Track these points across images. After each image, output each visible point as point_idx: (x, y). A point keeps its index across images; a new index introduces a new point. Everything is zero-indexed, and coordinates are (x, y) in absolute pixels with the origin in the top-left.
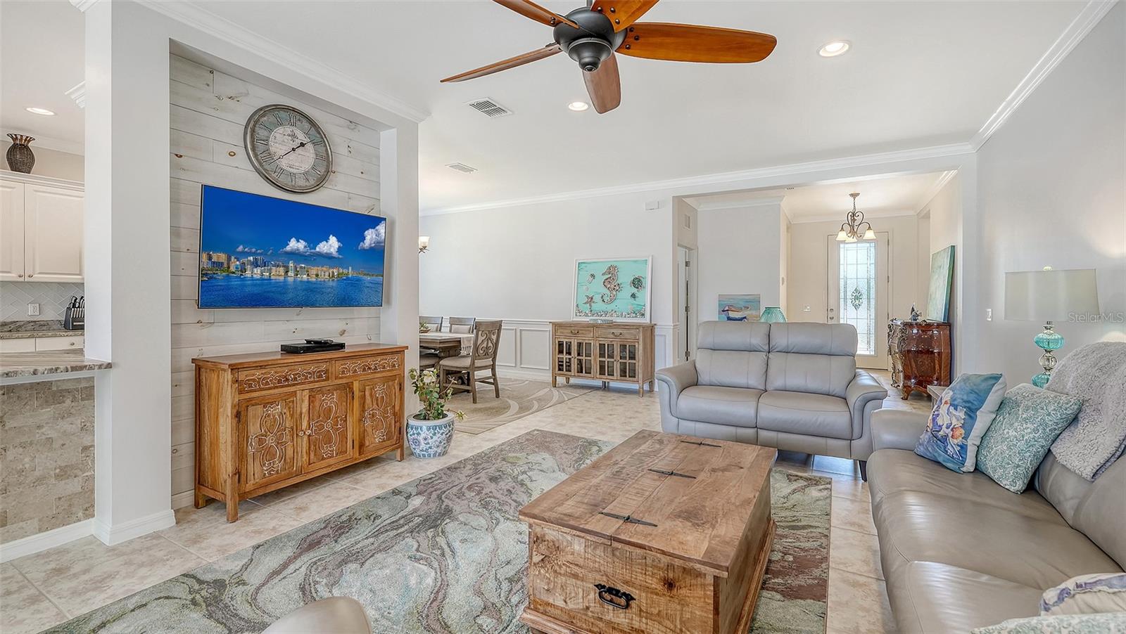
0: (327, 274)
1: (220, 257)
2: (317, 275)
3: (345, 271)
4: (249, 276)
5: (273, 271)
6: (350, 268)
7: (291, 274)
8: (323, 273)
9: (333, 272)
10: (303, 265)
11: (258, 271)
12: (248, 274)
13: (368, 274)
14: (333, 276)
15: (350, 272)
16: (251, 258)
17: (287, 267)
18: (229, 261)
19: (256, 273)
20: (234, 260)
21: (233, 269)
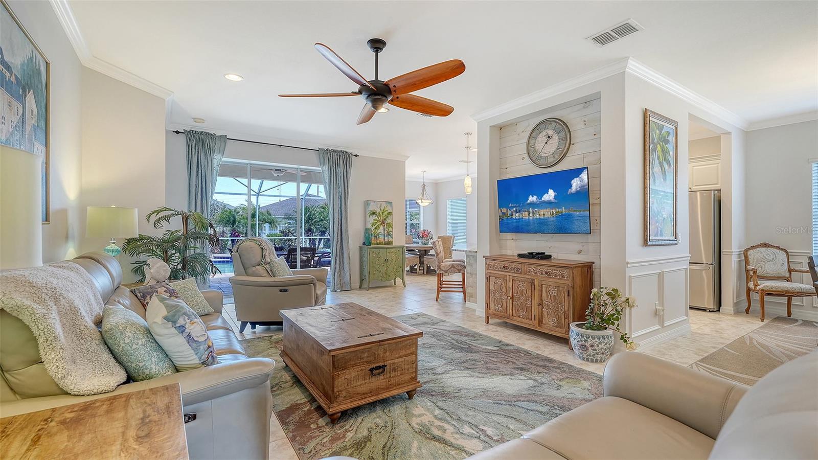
0: (549, 213)
1: (504, 210)
2: (544, 214)
3: (560, 210)
5: (523, 214)
6: (563, 207)
7: (531, 215)
8: (547, 213)
9: (553, 212)
10: (536, 210)
11: (517, 215)
12: (514, 217)
13: (576, 211)
14: (553, 214)
15: (564, 210)
16: (514, 209)
17: (529, 211)
18: (507, 211)
19: (516, 216)
20: (509, 211)
21: (509, 215)
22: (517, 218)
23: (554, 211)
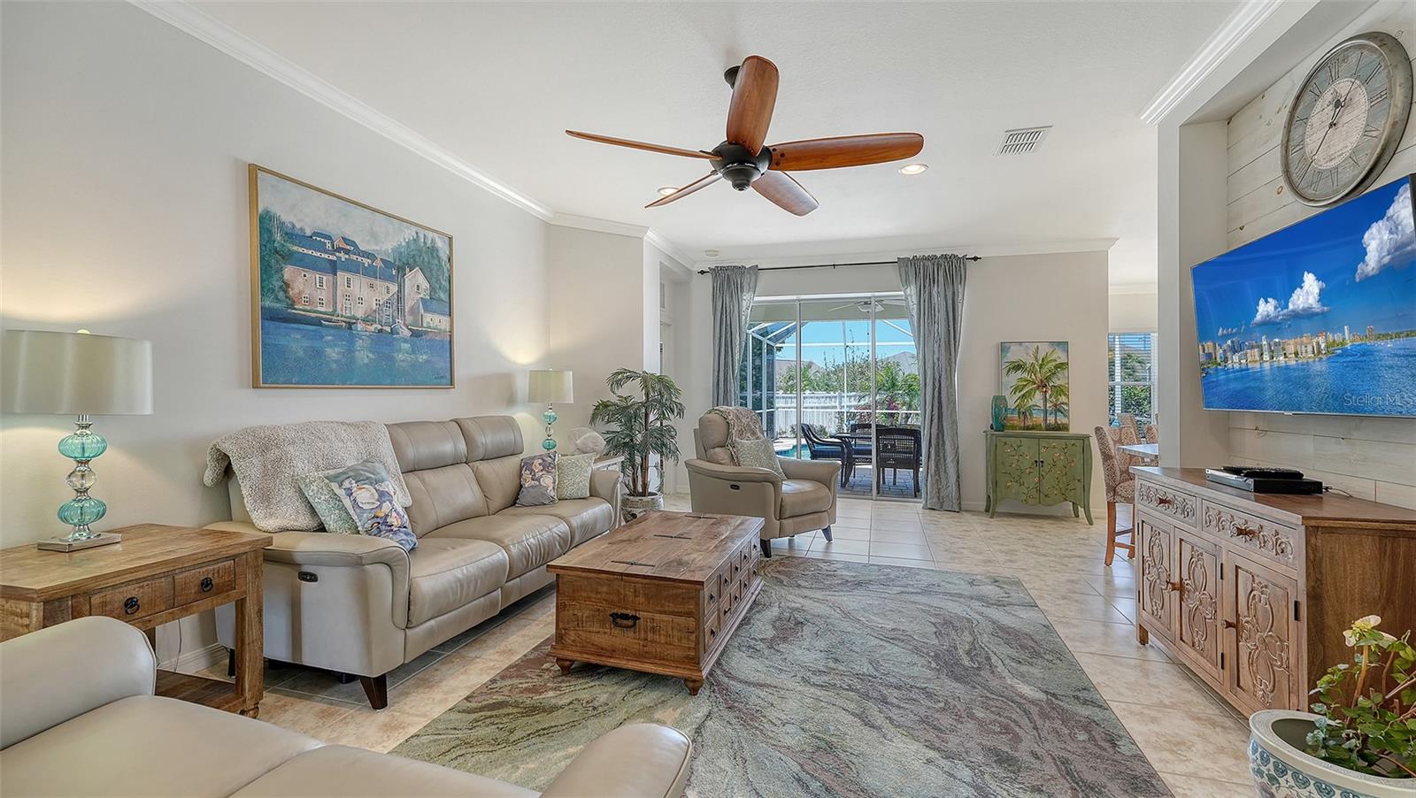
0: (1310, 348)
1: (1209, 346)
2: (1296, 354)
3: (1338, 337)
4: (1230, 366)
5: (1249, 355)
6: (1346, 327)
7: (1266, 357)
8: (1304, 349)
9: (1318, 344)
10: (1277, 340)
11: (1236, 358)
13: (1386, 336)
14: (1319, 352)
15: (1347, 337)
16: (1229, 342)
17: (1260, 347)
18: (1215, 349)
19: (1235, 361)
20: (1218, 348)
21: (1219, 360)
22: (1237, 366)
23: (1321, 340)
